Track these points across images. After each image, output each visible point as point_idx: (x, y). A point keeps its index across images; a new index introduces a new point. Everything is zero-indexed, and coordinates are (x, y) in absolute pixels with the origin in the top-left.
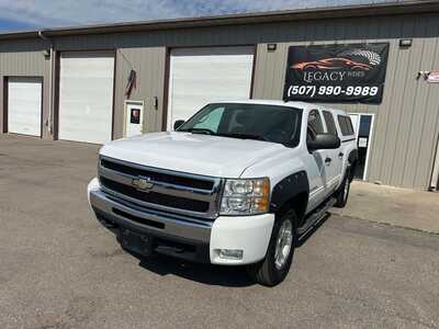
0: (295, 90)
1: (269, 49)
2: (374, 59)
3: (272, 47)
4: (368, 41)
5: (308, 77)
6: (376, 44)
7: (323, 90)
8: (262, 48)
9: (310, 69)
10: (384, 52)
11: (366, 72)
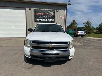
0: (37, 20)
1: (29, 9)
2: (53, 14)
3: (30, 9)
4: (51, 10)
5: (40, 17)
6: (53, 11)
7: (43, 20)
8: (28, 9)
9: (40, 15)
10: (54, 13)
11: (51, 16)
